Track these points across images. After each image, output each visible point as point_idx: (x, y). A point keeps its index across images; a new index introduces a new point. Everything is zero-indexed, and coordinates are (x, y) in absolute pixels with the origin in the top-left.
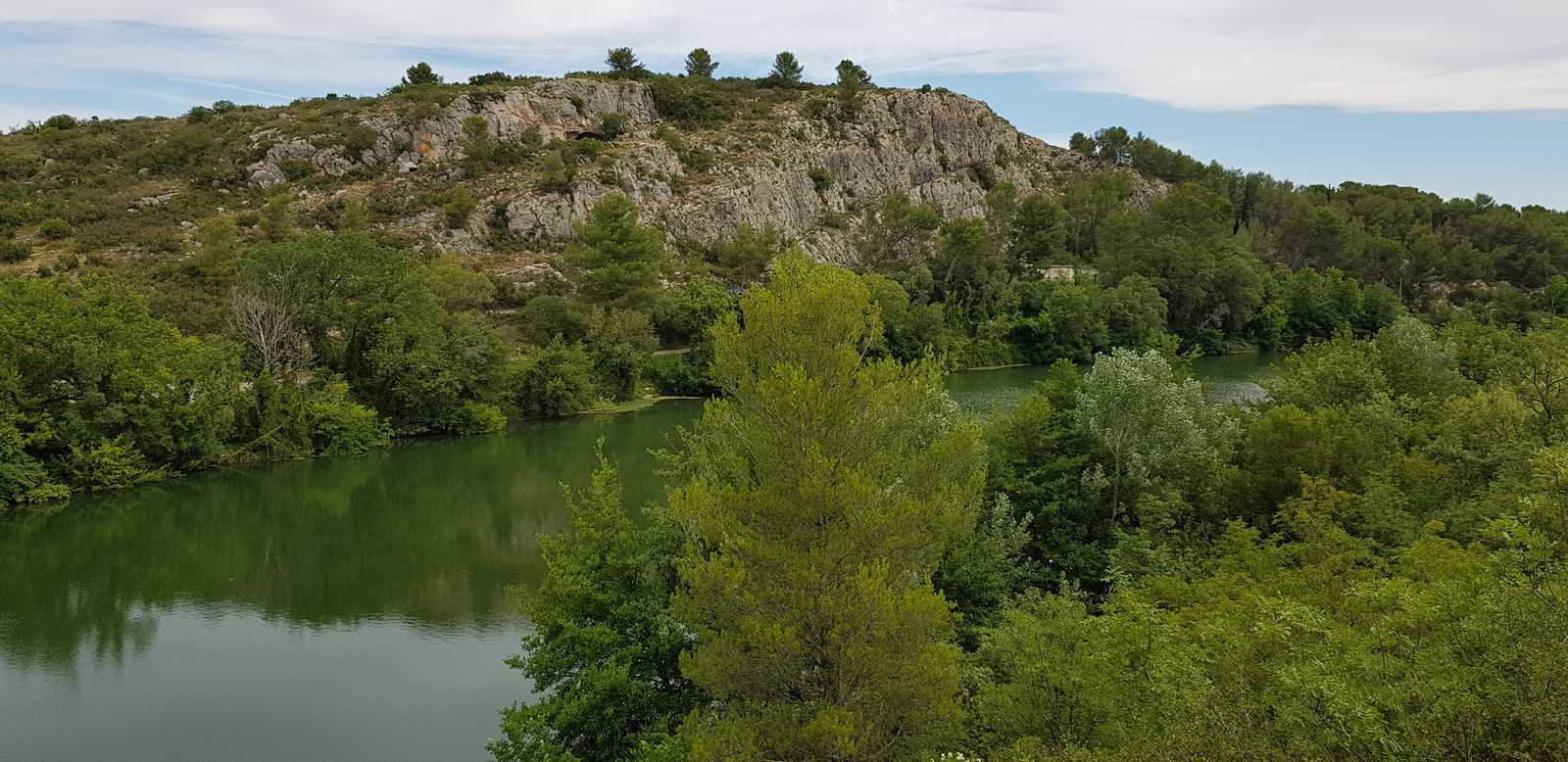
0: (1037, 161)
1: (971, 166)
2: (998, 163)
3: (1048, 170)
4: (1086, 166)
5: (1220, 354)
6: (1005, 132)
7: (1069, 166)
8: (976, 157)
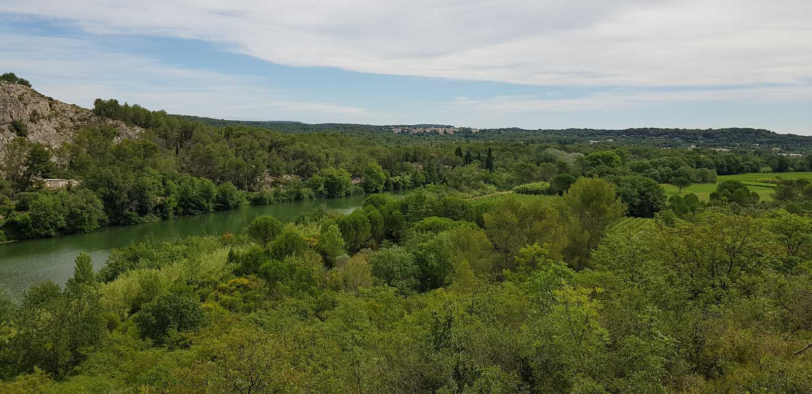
0: (65, 117)
1: (12, 123)
2: (32, 121)
3: (72, 122)
4: (95, 119)
5: (137, 223)
6: (39, 103)
7: (85, 119)
8: (16, 118)
